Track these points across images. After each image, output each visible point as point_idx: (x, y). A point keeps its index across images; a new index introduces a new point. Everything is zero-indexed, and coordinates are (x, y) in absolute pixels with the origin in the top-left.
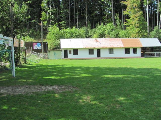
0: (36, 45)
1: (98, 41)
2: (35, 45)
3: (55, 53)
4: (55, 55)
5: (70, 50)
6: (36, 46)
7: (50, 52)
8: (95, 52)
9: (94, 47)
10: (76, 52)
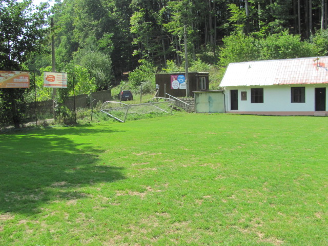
0: (176, 79)
1: (321, 65)
2: (174, 79)
3: (210, 98)
4: (209, 101)
5: (244, 91)
6: (177, 81)
7: (200, 95)
8: (310, 96)
9: (304, 82)
10: (257, 94)
